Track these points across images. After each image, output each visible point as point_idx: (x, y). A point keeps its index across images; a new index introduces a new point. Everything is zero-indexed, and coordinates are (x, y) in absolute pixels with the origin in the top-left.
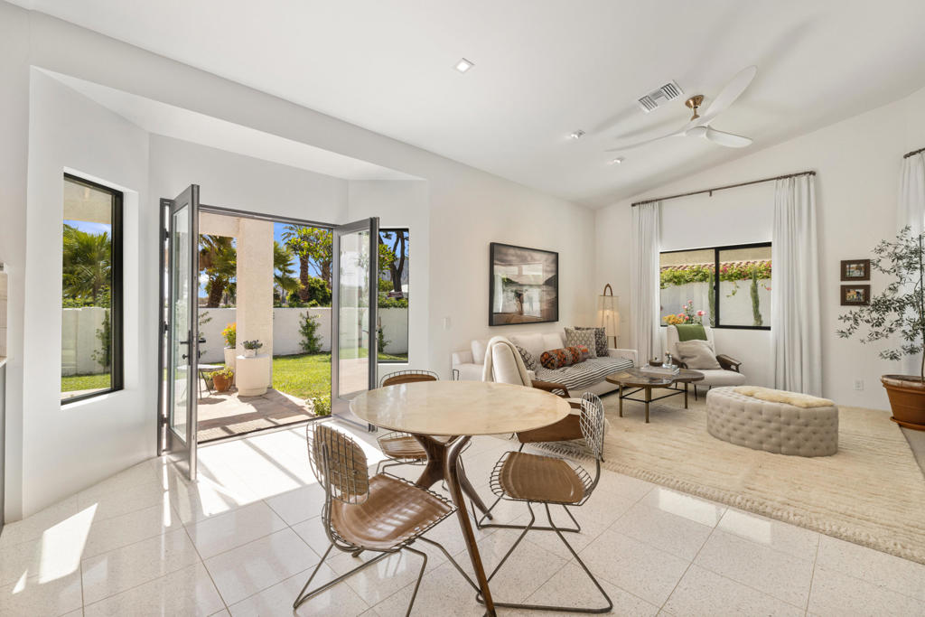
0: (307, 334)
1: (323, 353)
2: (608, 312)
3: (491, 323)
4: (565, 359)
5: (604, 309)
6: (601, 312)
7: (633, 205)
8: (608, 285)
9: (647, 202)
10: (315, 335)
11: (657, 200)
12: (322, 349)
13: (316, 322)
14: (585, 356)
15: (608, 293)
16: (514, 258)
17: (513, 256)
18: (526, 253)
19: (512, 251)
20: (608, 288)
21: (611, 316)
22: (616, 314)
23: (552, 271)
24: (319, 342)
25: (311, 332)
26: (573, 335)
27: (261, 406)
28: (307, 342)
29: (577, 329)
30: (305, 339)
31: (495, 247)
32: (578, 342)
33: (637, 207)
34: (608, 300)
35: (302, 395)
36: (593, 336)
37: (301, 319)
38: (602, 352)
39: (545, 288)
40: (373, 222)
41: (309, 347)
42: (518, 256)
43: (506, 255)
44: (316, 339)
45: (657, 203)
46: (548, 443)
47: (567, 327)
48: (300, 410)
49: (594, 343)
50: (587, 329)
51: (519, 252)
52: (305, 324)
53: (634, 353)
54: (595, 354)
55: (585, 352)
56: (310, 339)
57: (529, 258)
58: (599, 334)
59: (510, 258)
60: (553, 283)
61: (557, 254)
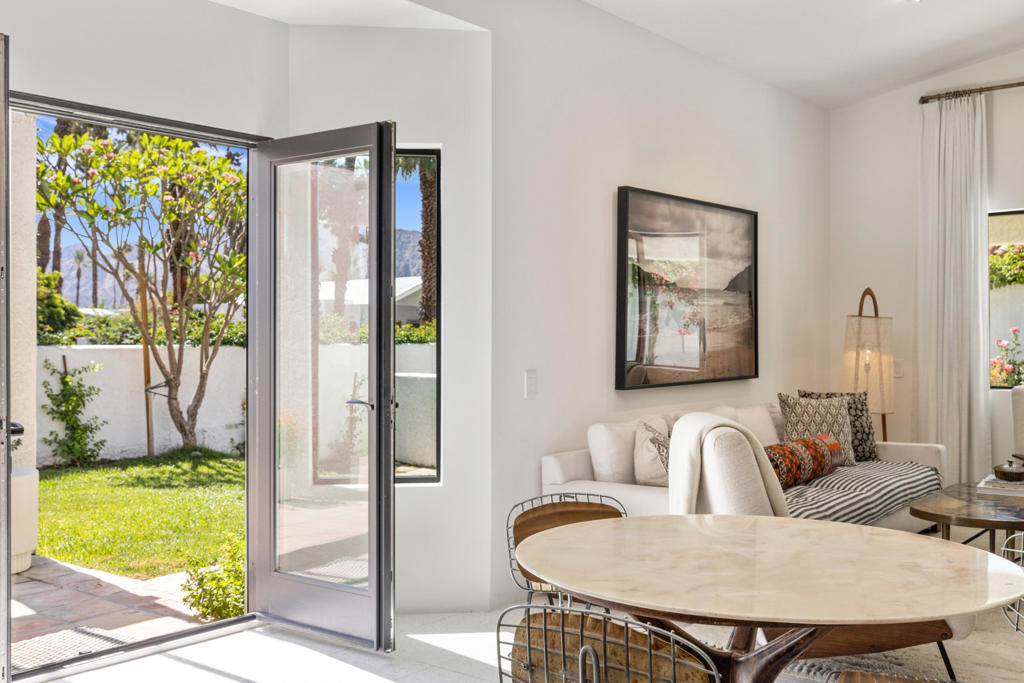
0: (63, 416)
1: (108, 464)
2: (867, 355)
3: (621, 384)
4: (799, 467)
5: (860, 347)
6: (853, 355)
7: (924, 100)
8: (868, 292)
9: (957, 94)
10: (84, 418)
11: (981, 91)
12: (103, 454)
13: (87, 383)
14: (836, 460)
15: (868, 309)
16: (667, 224)
17: (665, 218)
18: (693, 213)
19: (663, 208)
20: (868, 298)
21: (874, 368)
22: (886, 359)
23: (742, 257)
24: (98, 437)
25: (75, 411)
26: (798, 409)
27: (38, 601)
28: (62, 434)
29: (805, 395)
30: (59, 429)
31: (632, 198)
32: (813, 428)
33: (933, 105)
34: (869, 325)
35: (129, 569)
36: (844, 412)
37: (46, 376)
38: (865, 453)
39: (730, 298)
40: (384, 132)
41: (70, 450)
42: (672, 218)
43: (652, 216)
44: (87, 429)
45: (981, 98)
46: (818, 661)
47: (785, 392)
48: (152, 608)
49: (847, 429)
50: (829, 396)
51: (678, 210)
52: (56, 388)
53: (938, 451)
54: (852, 455)
55: (835, 450)
56: (73, 428)
57: (698, 224)
58: (857, 406)
59: (660, 224)
60: (747, 285)
61: (754, 216)
